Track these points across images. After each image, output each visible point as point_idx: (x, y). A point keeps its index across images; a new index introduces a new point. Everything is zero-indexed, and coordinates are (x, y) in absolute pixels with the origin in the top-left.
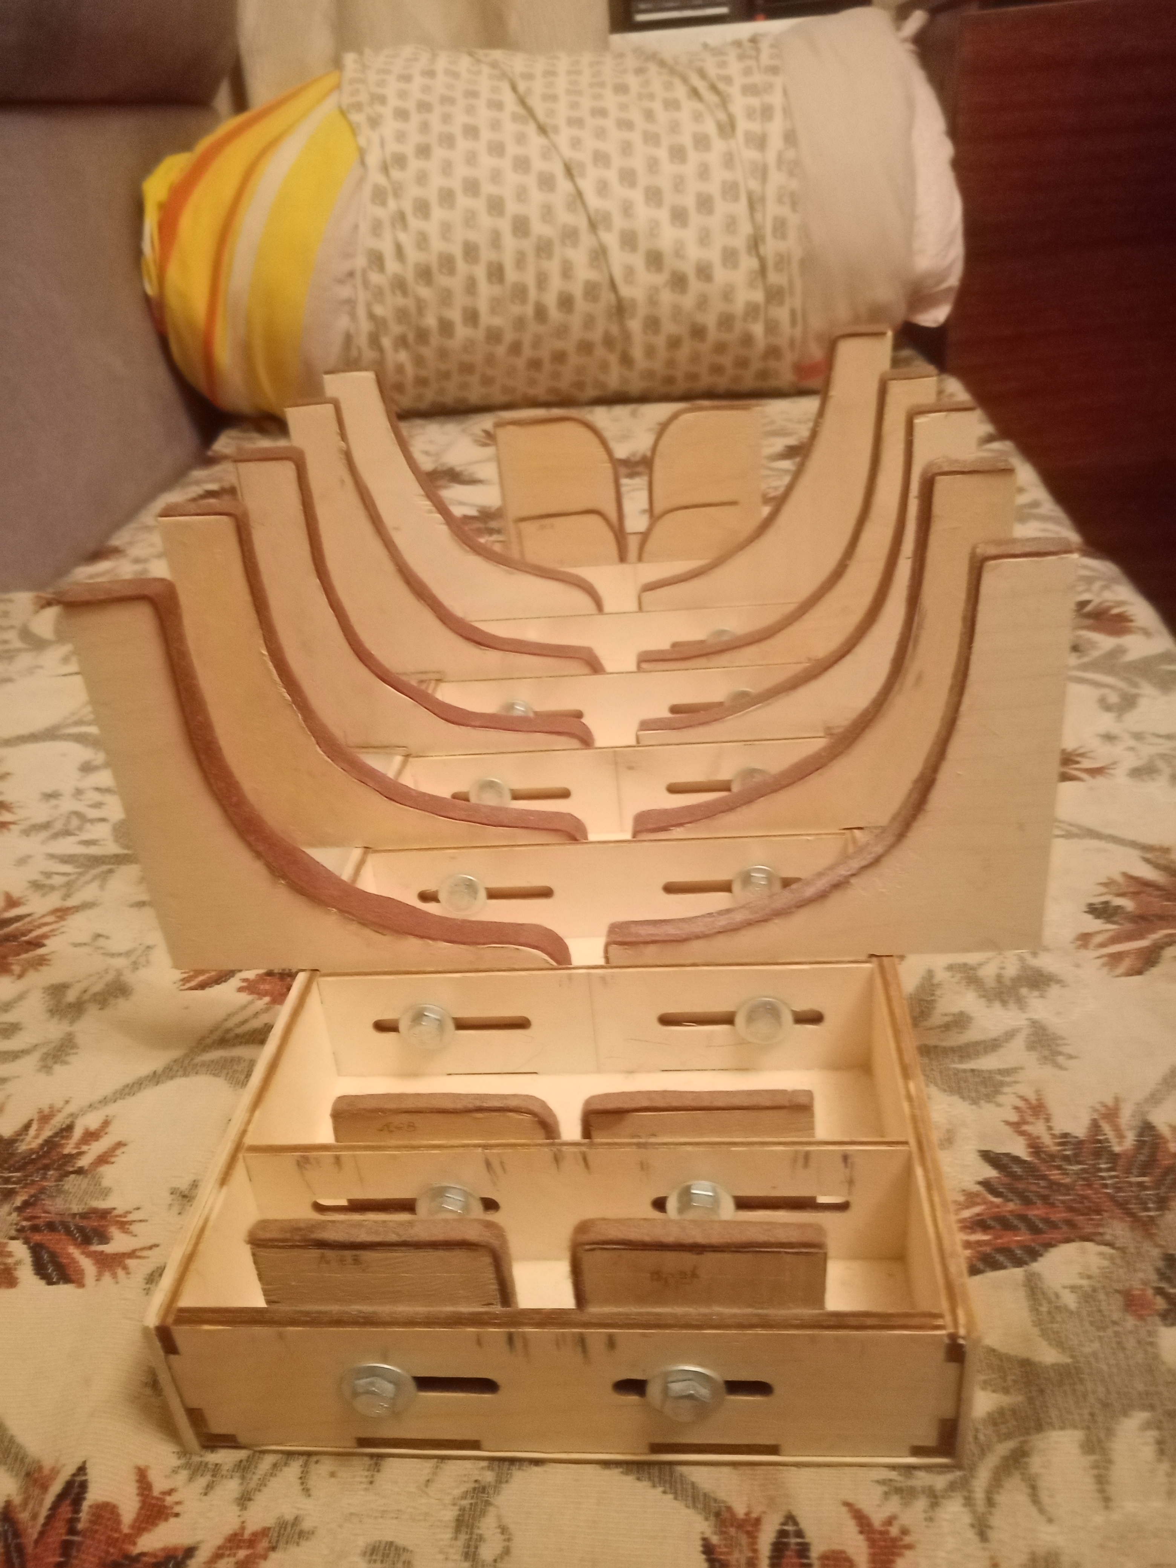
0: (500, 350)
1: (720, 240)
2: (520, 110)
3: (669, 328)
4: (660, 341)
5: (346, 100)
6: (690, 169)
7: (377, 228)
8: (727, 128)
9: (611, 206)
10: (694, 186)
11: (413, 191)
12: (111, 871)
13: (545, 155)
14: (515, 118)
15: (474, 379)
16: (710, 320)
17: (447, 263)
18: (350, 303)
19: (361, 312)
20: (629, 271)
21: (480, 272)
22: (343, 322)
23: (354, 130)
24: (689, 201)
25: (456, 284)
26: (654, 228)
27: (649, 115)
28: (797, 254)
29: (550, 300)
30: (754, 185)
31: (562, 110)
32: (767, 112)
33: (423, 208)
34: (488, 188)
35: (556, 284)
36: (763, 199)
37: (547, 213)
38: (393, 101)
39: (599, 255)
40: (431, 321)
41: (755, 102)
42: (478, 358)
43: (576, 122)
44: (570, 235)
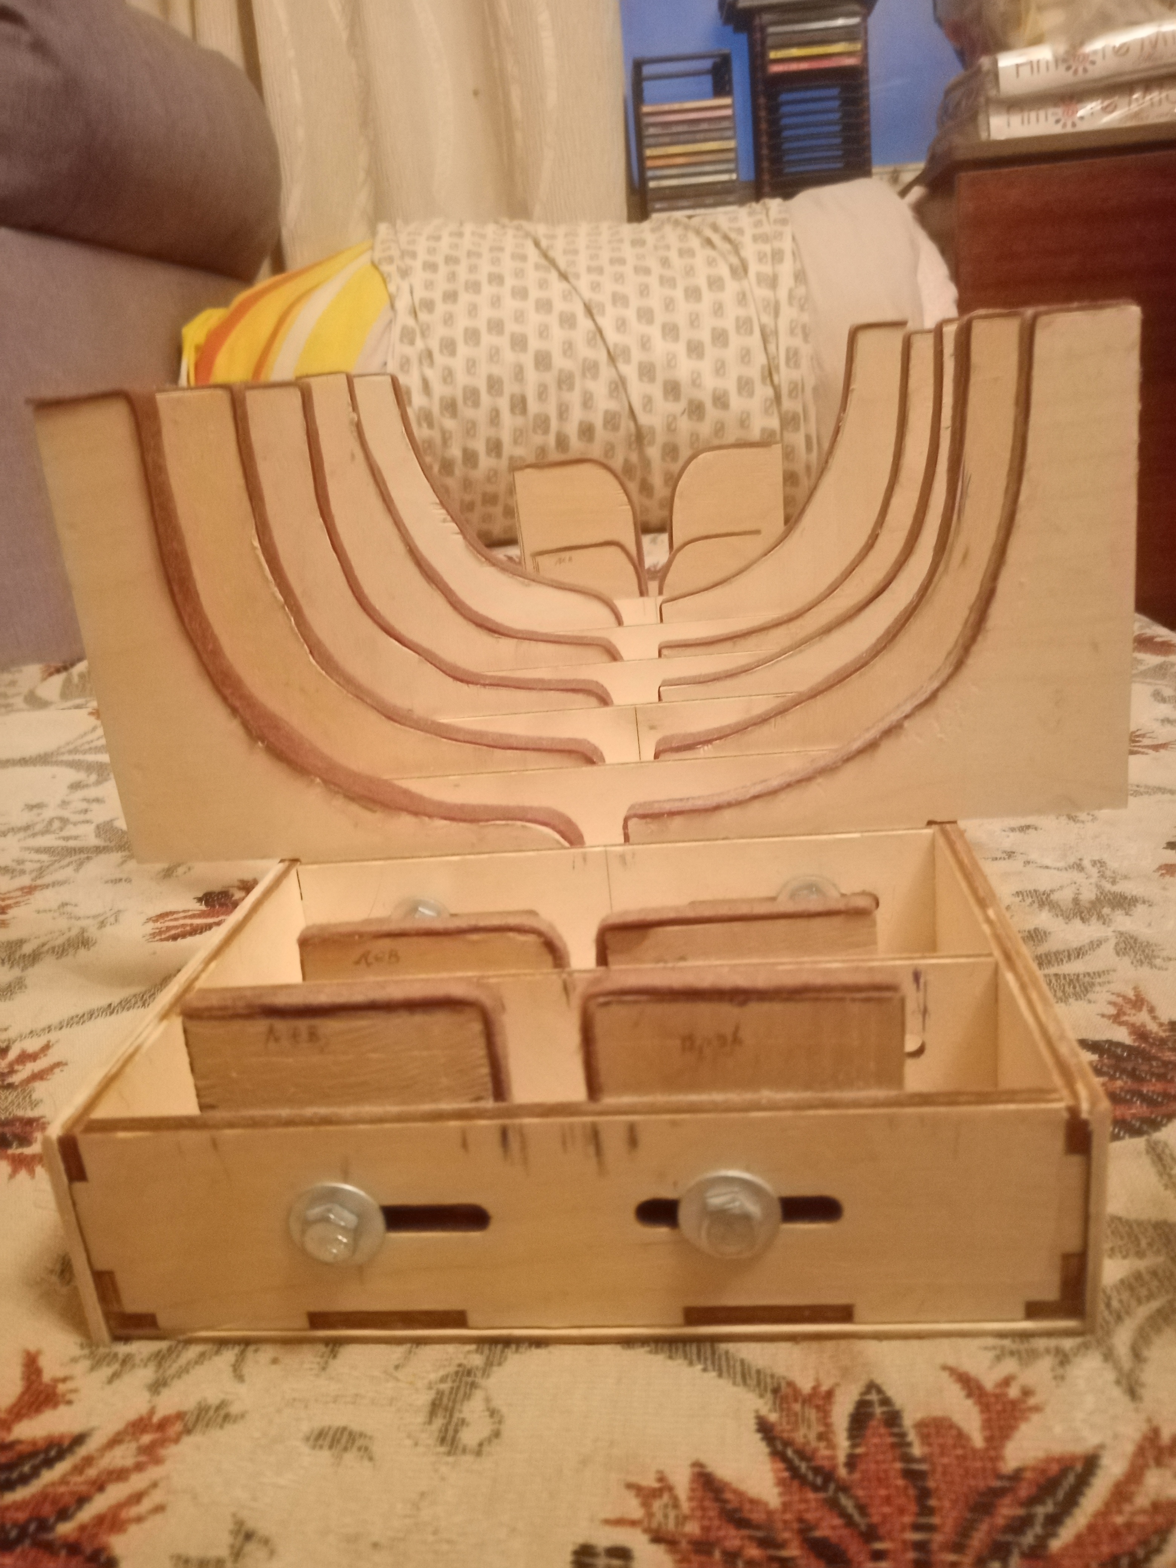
1: (734, 371)
2: (543, 262)
5: (378, 255)
6: (704, 307)
7: (404, 365)
8: (740, 270)
9: (629, 340)
10: (708, 323)
11: (440, 331)
12: (88, 858)
13: (566, 297)
14: (537, 267)
17: (472, 395)
20: (648, 401)
21: (504, 404)
23: (385, 280)
24: (705, 336)
25: (480, 415)
26: (671, 361)
27: (665, 262)
28: (810, 382)
29: (572, 430)
30: (767, 319)
31: (583, 261)
32: (777, 256)
33: (449, 346)
34: (511, 327)
35: (577, 415)
36: (776, 332)
37: (569, 348)
38: (422, 256)
39: (619, 385)
40: (455, 452)
41: (767, 248)
42: (499, 488)
43: (596, 270)
44: (591, 369)
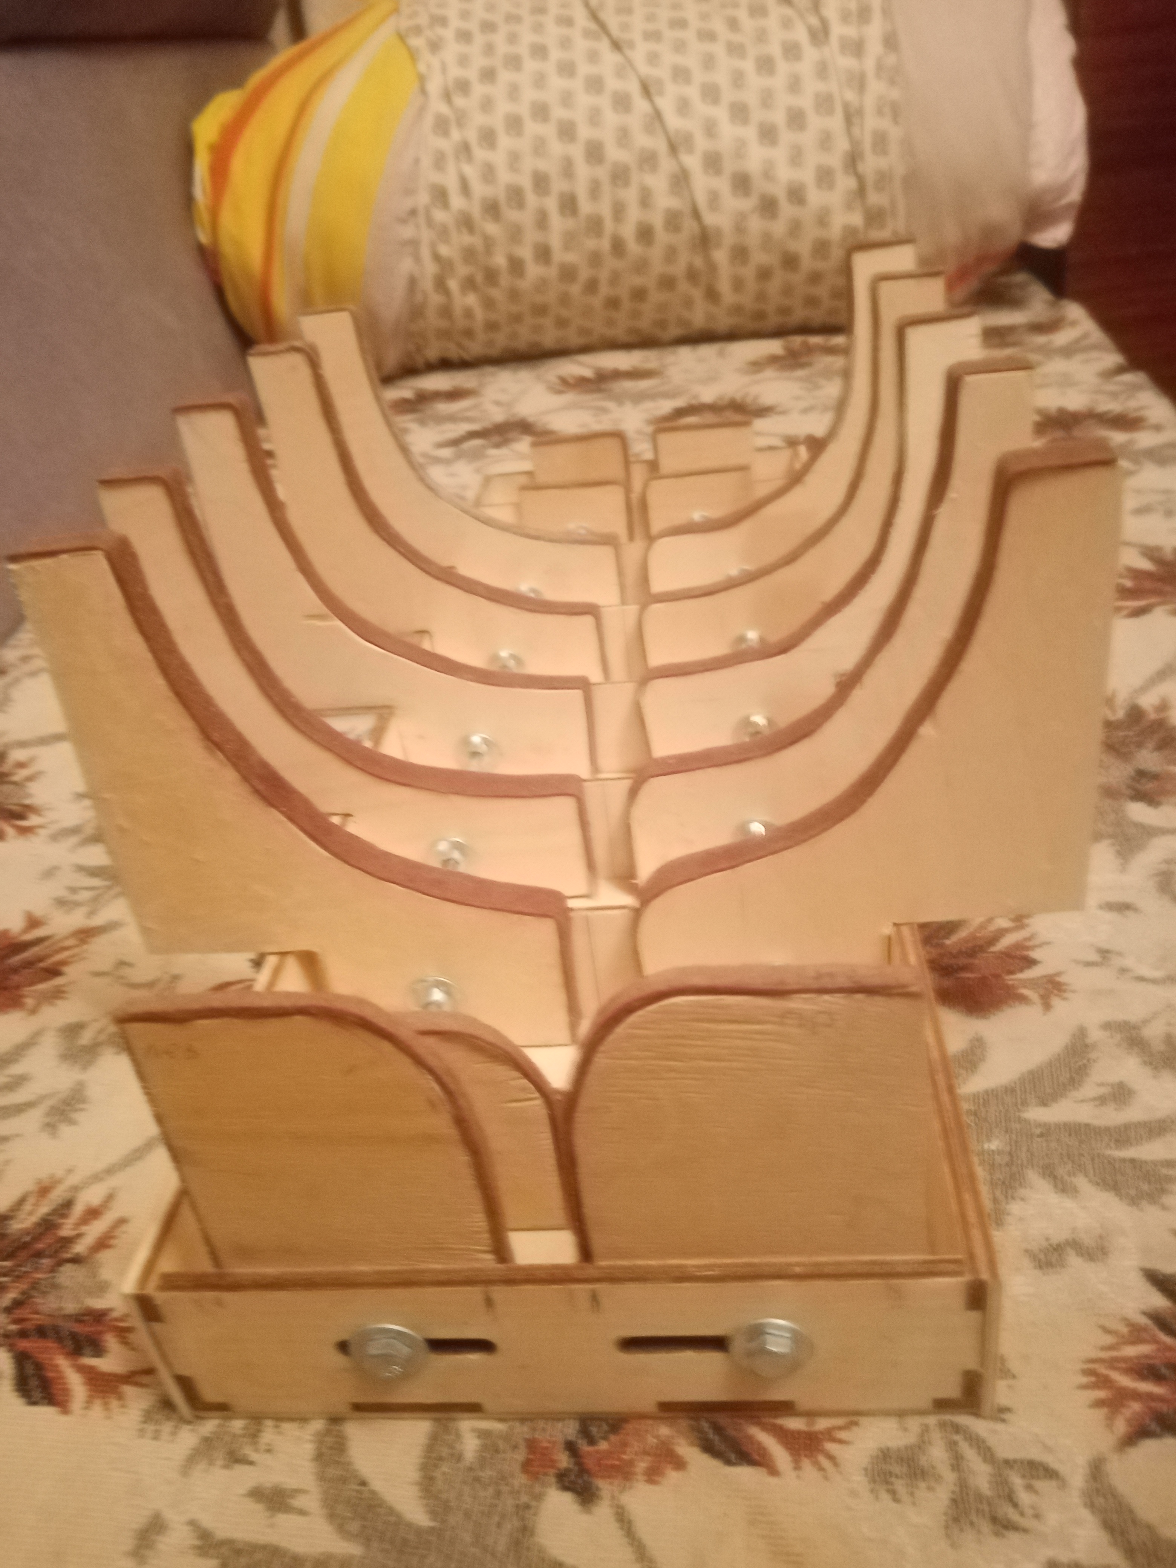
0: (575, 289)
1: (813, 159)
2: (593, 26)
3: (759, 258)
4: (748, 272)
5: (405, 23)
6: (778, 81)
7: (439, 161)
8: (821, 33)
9: (691, 125)
10: (784, 100)
11: (479, 119)
13: (620, 73)
14: (587, 34)
15: (548, 322)
16: (803, 248)
17: (516, 195)
18: (414, 244)
19: (425, 253)
20: (714, 198)
21: (551, 204)
22: (406, 265)
23: (413, 55)
24: (778, 117)
25: (525, 218)
26: (740, 148)
27: (733, 24)
28: (900, 170)
29: (628, 231)
30: (850, 96)
31: (638, 23)
32: (864, 14)
33: (488, 138)
34: (559, 113)
35: (634, 215)
36: (860, 112)
37: (623, 136)
38: (455, 22)
39: (681, 180)
40: (500, 260)
42: (551, 297)
43: (653, 36)
44: (649, 160)
